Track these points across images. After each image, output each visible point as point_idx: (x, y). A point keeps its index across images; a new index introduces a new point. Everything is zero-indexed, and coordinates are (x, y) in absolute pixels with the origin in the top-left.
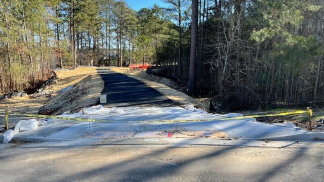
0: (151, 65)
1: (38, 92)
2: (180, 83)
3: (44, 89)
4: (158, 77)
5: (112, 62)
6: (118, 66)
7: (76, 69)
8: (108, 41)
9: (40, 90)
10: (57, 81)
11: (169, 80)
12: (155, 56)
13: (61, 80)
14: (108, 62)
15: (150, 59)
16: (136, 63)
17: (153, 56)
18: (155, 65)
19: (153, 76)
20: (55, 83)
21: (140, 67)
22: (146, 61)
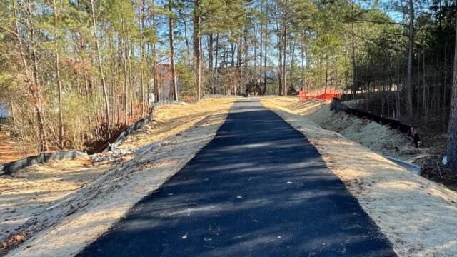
0: (341, 92)
1: (110, 149)
2: (416, 138)
3: (122, 143)
4: (357, 120)
5: (269, 87)
6: (280, 94)
7: (201, 102)
8: (264, 51)
9: (114, 145)
10: (150, 127)
11: (384, 128)
12: (351, 72)
13: (159, 124)
14: (262, 88)
15: (338, 80)
16: (313, 88)
17: (347, 73)
18: (349, 92)
19: (346, 117)
20: (145, 132)
21: (319, 97)
22: (331, 85)
